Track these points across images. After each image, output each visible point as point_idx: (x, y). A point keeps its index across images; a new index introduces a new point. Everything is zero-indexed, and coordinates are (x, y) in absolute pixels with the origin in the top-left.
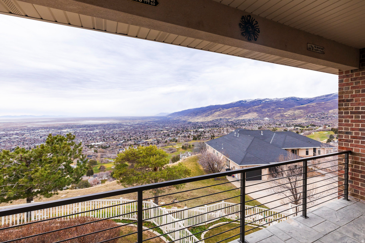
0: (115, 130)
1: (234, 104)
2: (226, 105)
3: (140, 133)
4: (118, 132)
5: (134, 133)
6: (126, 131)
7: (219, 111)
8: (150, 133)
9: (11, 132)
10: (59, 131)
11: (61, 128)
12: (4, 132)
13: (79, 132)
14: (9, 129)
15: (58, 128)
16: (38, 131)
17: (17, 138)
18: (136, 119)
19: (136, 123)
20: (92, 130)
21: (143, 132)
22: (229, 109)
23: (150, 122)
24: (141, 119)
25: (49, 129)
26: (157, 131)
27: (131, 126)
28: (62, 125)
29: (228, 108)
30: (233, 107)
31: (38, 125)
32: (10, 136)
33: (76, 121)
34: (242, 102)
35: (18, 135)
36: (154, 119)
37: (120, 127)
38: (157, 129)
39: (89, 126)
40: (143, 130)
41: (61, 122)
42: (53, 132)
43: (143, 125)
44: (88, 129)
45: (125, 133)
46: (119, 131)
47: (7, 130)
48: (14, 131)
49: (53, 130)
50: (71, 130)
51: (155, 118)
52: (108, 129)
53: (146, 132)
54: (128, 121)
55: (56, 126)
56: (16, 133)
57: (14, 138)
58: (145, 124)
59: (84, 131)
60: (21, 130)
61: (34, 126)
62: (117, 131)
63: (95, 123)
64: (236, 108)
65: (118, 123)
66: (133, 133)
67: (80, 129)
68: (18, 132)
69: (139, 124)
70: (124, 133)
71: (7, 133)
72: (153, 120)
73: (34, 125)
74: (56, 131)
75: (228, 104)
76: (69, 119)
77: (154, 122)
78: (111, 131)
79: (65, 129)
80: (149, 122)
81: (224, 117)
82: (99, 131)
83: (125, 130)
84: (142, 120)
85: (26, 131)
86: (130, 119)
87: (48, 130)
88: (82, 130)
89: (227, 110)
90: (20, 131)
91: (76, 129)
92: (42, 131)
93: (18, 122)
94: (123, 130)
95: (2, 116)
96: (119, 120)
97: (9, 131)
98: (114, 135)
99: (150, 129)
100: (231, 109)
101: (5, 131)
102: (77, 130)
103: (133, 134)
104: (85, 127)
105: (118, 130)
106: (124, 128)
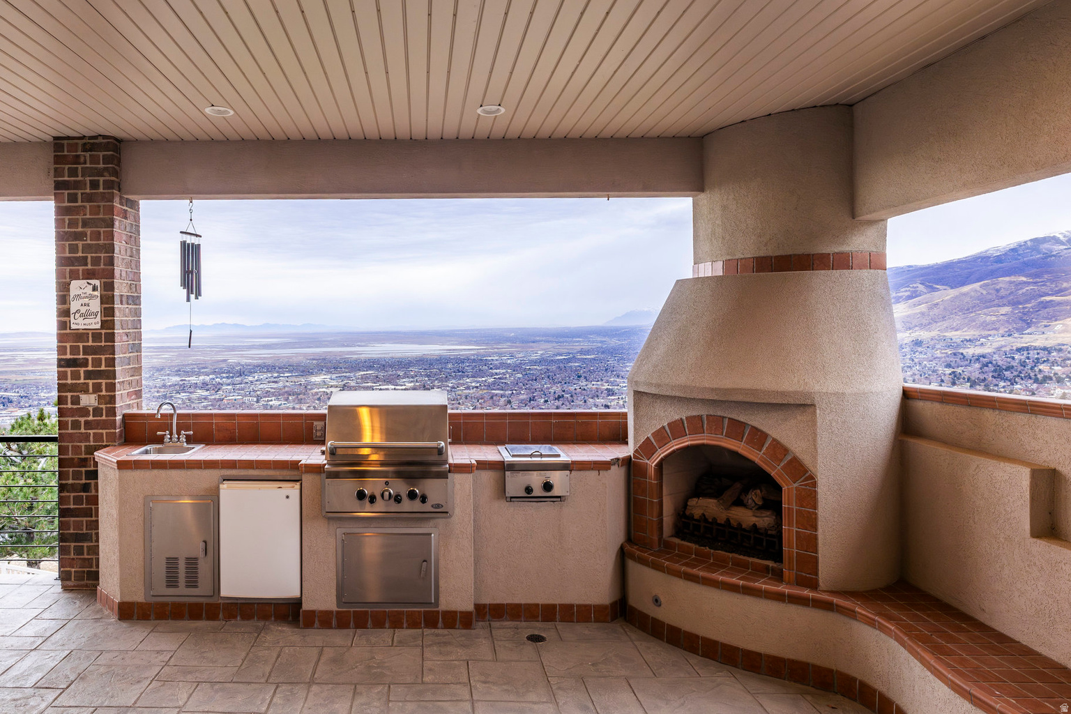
0: (461, 381)
1: (999, 259)
2: (949, 266)
3: (546, 401)
4: (472, 391)
5: (525, 397)
6: (498, 389)
7: (910, 298)
8: (585, 402)
9: (193, 379)
10: (303, 380)
11: (306, 371)
12: (178, 379)
13: (354, 384)
14: (188, 369)
15: (301, 369)
16: (250, 378)
17: (205, 399)
18: (532, 339)
19: (534, 357)
20: (393, 379)
21: (559, 398)
22: (966, 289)
23: (588, 352)
24: (551, 339)
25: (277, 372)
26: (613, 394)
27: (516, 368)
28: (309, 358)
29: (963, 284)
30: (993, 274)
31: (252, 359)
32: (190, 393)
33: (347, 346)
34: (1046, 246)
35: (207, 390)
36: (601, 342)
37: (480, 373)
38: (612, 384)
39: (384, 363)
40: (557, 389)
41: (310, 347)
42: (287, 384)
43: (562, 365)
44: (381, 374)
45: (495, 398)
46: (477, 387)
47: (184, 371)
48: (199, 374)
49: (288, 377)
50: (334, 376)
51: (605, 336)
52: (441, 380)
53: (570, 398)
54: (505, 348)
55: (295, 360)
56: (203, 384)
57: (199, 399)
58: (569, 360)
59: (369, 384)
60: (214, 373)
61: (244, 361)
62: (468, 388)
63: (399, 355)
64: (1013, 278)
65: (473, 355)
66: (522, 397)
67: (357, 374)
68: (207, 378)
69: (545, 361)
70: (492, 398)
71: (185, 380)
72: (600, 345)
73: (242, 356)
74: (296, 380)
75: (960, 261)
76: (329, 339)
77: (603, 353)
78: (450, 385)
79: (317, 374)
80: (581, 352)
81: (934, 333)
82: (412, 384)
83: (494, 383)
84: (557, 342)
85: (224, 375)
86: (512, 340)
87: (276, 375)
88: (362, 378)
89: (951, 293)
90: (211, 376)
91: (348, 374)
92: (262, 377)
93: (209, 347)
94: (489, 386)
95: (174, 327)
96: (477, 343)
97: (188, 374)
98: (459, 404)
99: (584, 383)
100: (977, 286)
101: (179, 375)
102: (349, 378)
103: (522, 401)
104: (370, 368)
105: (473, 384)
106: (492, 375)
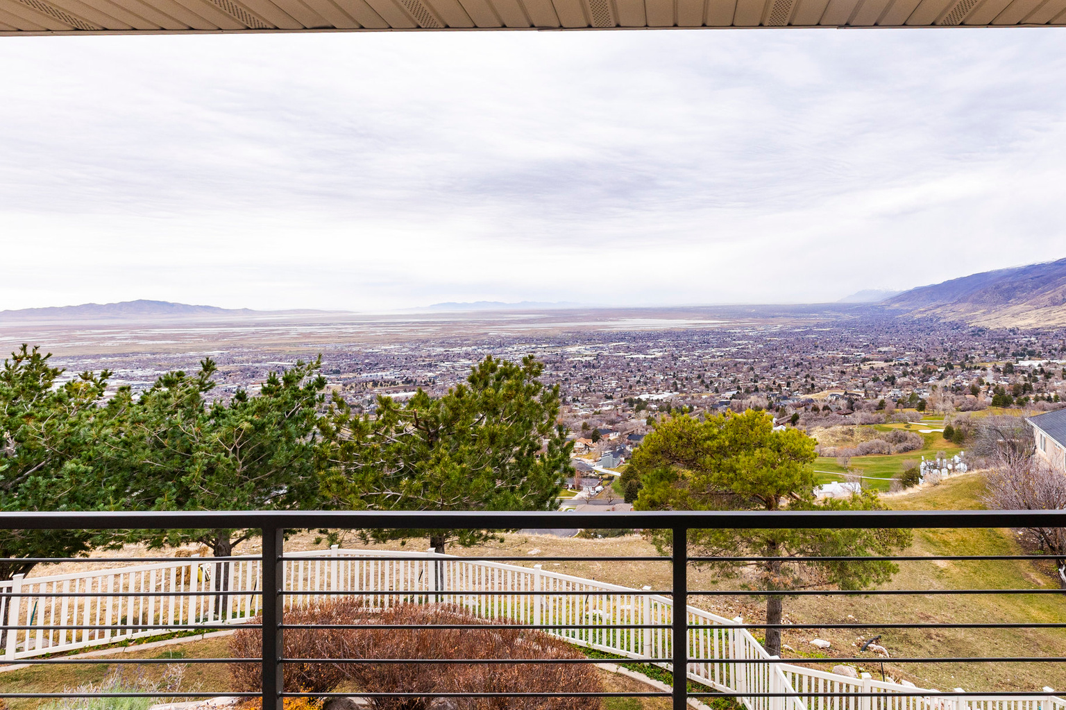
0: (707, 351)
3: (786, 368)
4: (717, 360)
5: (766, 364)
6: (741, 358)
8: (823, 368)
9: (457, 350)
10: (559, 351)
11: (562, 343)
12: (442, 350)
13: (607, 354)
14: (452, 341)
15: (557, 341)
16: (510, 349)
17: (468, 367)
18: (772, 314)
19: (774, 330)
20: (643, 349)
21: (798, 365)
23: (823, 326)
24: (788, 314)
25: (535, 344)
26: (848, 362)
27: (757, 339)
28: (565, 331)
31: (512, 332)
32: (454, 362)
33: (601, 321)
35: (470, 359)
36: (836, 317)
37: (723, 344)
38: (847, 353)
39: (634, 335)
40: (796, 357)
41: (565, 322)
42: (545, 354)
43: (800, 337)
44: (632, 345)
45: (738, 365)
46: (721, 356)
47: (448, 343)
48: (461, 345)
49: (545, 348)
50: (588, 347)
51: (839, 312)
52: (688, 350)
53: (808, 365)
54: (746, 322)
55: (551, 333)
56: (466, 354)
57: (462, 367)
58: (806, 333)
59: (621, 354)
60: (476, 344)
61: (504, 334)
62: (713, 357)
63: (649, 328)
65: (718, 328)
66: (763, 364)
67: (610, 345)
68: (470, 349)
69: (785, 333)
70: (736, 365)
71: (449, 351)
72: (834, 319)
73: (502, 330)
74: (553, 350)
76: (584, 315)
77: (837, 326)
78: (697, 354)
79: (573, 345)
80: (817, 326)
82: (661, 354)
83: (737, 353)
84: (795, 317)
85: (486, 346)
86: (754, 315)
87: (534, 346)
88: (614, 349)
90: (473, 347)
91: (601, 345)
92: (520, 348)
93: (471, 322)
94: (733, 355)
95: (439, 304)
96: (720, 318)
97: (452, 345)
98: (705, 370)
99: (821, 352)
101: (443, 346)
102: (602, 348)
103: (763, 368)
104: (622, 339)
105: (718, 354)
106: (735, 346)
